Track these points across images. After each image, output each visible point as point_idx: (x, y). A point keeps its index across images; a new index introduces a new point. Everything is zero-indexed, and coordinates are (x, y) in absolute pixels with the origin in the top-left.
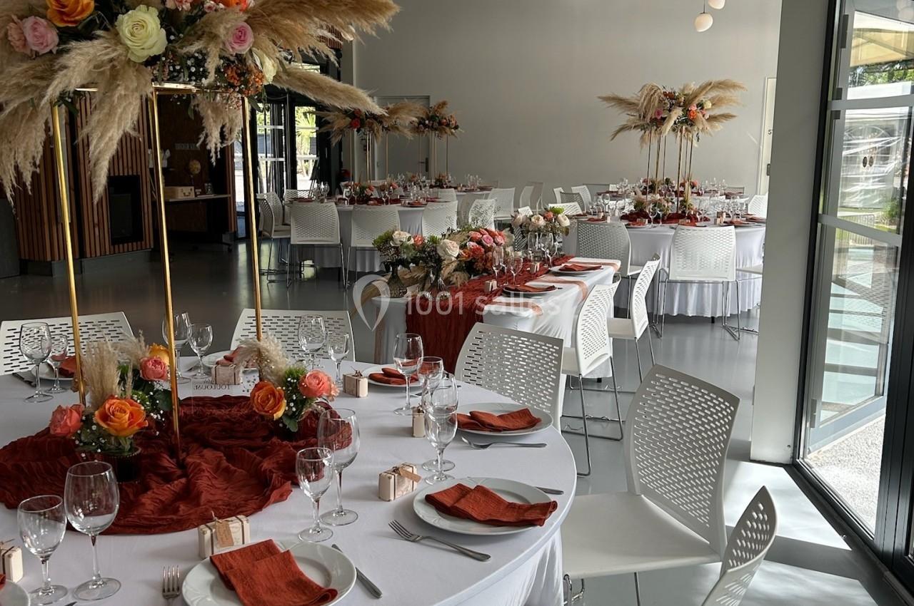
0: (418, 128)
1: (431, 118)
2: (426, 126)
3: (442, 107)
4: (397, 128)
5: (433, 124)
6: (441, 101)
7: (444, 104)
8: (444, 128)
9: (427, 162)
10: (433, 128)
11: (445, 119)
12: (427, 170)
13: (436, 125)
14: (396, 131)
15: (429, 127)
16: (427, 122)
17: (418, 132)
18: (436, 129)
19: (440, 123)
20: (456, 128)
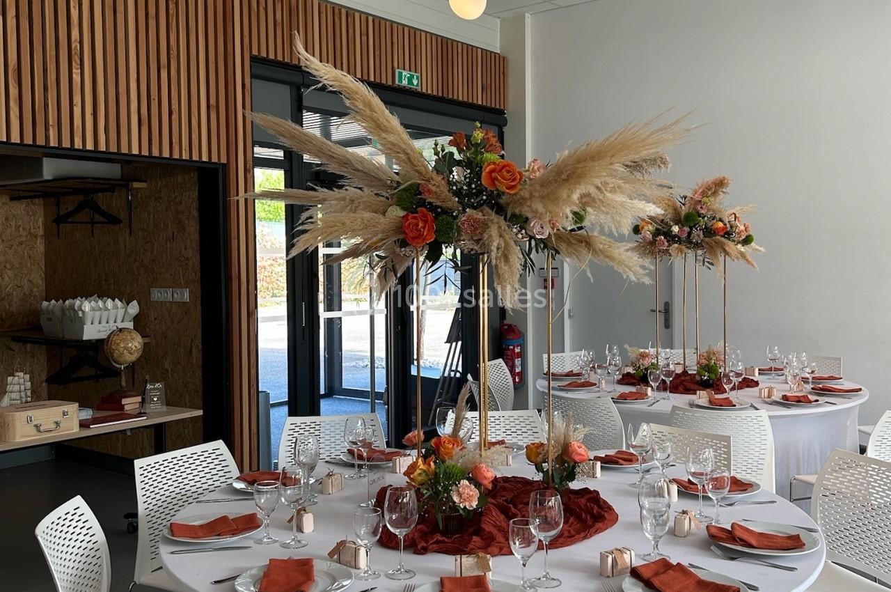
0: (653, 243)
1: (689, 220)
2: (671, 238)
3: (715, 193)
4: (587, 243)
5: (689, 234)
6: (710, 177)
7: (720, 184)
8: (717, 243)
9: (667, 311)
10: (689, 242)
11: (721, 220)
12: (668, 324)
13: (698, 235)
14: (584, 251)
15: (680, 241)
16: (676, 229)
17: (652, 253)
18: (697, 246)
19: (709, 232)
20: (747, 241)
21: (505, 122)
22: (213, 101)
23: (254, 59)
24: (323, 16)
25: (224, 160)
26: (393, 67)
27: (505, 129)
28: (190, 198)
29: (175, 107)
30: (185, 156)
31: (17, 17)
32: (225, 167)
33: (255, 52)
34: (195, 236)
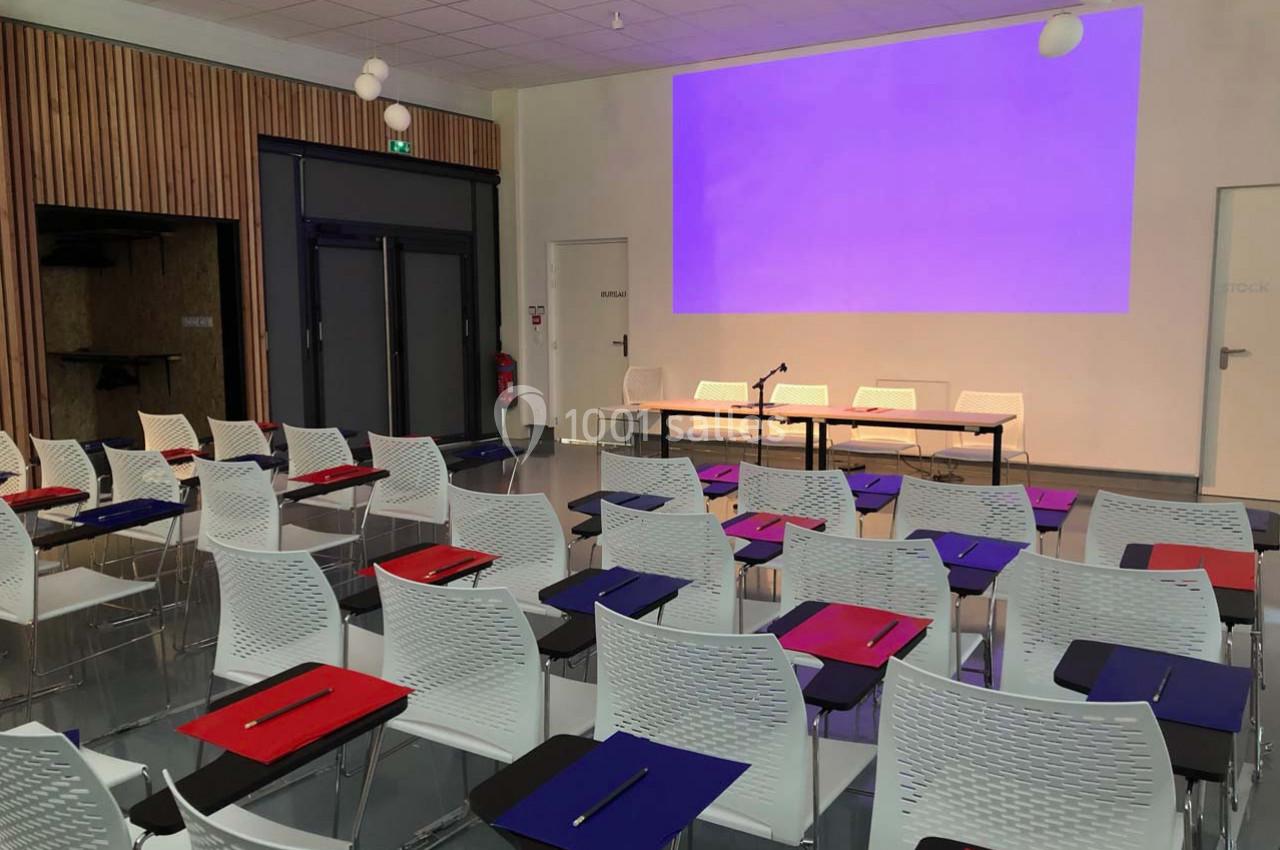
21: (498, 180)
22: (227, 172)
23: (260, 137)
24: (321, 101)
25: (236, 217)
26: (386, 137)
27: (499, 187)
28: (211, 247)
29: (195, 176)
30: (205, 214)
31: (70, 114)
32: (238, 222)
33: (262, 132)
34: (216, 276)
